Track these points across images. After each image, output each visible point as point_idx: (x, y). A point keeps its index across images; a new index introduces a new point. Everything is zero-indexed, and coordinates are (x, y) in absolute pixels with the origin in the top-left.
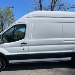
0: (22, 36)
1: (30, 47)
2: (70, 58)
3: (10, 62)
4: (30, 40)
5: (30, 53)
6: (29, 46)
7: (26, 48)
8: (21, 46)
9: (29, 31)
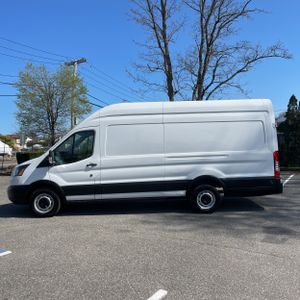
0: (88, 153)
1: (103, 171)
2: (182, 193)
3: (69, 198)
4: (103, 159)
5: (103, 182)
6: (101, 169)
7: (95, 173)
8: (86, 170)
9: (100, 143)
